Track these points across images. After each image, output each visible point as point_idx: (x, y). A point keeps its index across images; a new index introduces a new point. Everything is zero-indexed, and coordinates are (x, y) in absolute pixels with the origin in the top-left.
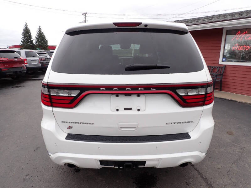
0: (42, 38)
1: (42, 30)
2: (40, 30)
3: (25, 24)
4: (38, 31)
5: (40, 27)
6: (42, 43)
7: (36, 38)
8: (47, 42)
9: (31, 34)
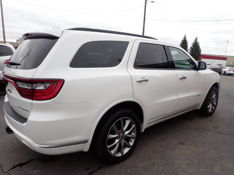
0: (197, 47)
1: (198, 41)
2: (196, 40)
3: (184, 36)
4: (194, 42)
5: (197, 38)
6: (195, 52)
7: (191, 48)
8: (201, 51)
9: (187, 44)
